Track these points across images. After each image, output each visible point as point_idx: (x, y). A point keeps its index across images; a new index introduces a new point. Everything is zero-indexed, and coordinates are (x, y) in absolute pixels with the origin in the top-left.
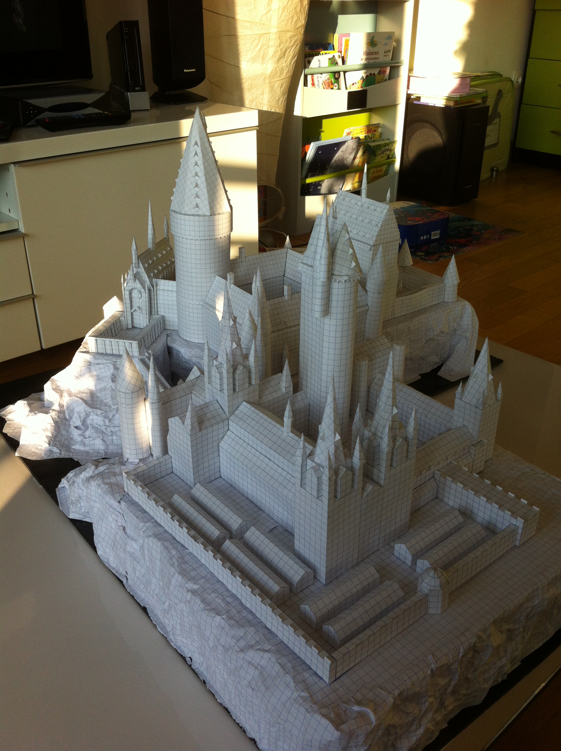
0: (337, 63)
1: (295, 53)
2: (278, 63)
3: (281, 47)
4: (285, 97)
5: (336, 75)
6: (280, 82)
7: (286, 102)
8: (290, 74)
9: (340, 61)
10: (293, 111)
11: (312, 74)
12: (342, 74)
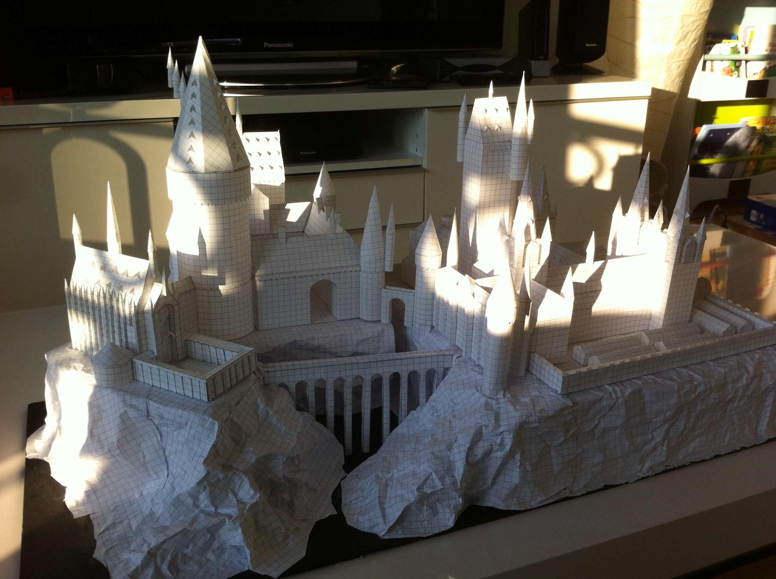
0: (739, 52)
1: (697, 38)
2: (677, 46)
3: (682, 30)
4: (681, 79)
5: (737, 63)
6: (678, 64)
7: (681, 83)
8: (688, 57)
9: (743, 51)
10: (687, 94)
11: (712, 61)
12: (743, 63)
